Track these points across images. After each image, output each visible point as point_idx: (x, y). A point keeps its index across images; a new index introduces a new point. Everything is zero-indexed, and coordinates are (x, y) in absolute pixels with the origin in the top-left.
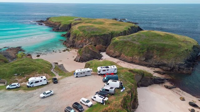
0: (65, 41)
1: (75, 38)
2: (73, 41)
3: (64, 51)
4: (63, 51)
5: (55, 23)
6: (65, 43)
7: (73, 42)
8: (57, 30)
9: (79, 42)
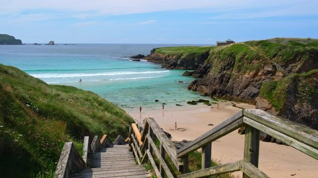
0: (194, 83)
1: (230, 66)
2: (223, 76)
3: (193, 103)
4: (189, 103)
5: (169, 56)
6: (193, 87)
7: (223, 80)
8: (173, 66)
9: (247, 75)
